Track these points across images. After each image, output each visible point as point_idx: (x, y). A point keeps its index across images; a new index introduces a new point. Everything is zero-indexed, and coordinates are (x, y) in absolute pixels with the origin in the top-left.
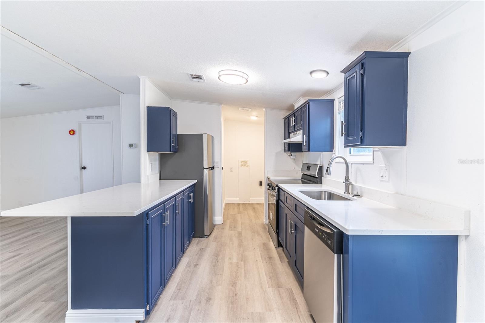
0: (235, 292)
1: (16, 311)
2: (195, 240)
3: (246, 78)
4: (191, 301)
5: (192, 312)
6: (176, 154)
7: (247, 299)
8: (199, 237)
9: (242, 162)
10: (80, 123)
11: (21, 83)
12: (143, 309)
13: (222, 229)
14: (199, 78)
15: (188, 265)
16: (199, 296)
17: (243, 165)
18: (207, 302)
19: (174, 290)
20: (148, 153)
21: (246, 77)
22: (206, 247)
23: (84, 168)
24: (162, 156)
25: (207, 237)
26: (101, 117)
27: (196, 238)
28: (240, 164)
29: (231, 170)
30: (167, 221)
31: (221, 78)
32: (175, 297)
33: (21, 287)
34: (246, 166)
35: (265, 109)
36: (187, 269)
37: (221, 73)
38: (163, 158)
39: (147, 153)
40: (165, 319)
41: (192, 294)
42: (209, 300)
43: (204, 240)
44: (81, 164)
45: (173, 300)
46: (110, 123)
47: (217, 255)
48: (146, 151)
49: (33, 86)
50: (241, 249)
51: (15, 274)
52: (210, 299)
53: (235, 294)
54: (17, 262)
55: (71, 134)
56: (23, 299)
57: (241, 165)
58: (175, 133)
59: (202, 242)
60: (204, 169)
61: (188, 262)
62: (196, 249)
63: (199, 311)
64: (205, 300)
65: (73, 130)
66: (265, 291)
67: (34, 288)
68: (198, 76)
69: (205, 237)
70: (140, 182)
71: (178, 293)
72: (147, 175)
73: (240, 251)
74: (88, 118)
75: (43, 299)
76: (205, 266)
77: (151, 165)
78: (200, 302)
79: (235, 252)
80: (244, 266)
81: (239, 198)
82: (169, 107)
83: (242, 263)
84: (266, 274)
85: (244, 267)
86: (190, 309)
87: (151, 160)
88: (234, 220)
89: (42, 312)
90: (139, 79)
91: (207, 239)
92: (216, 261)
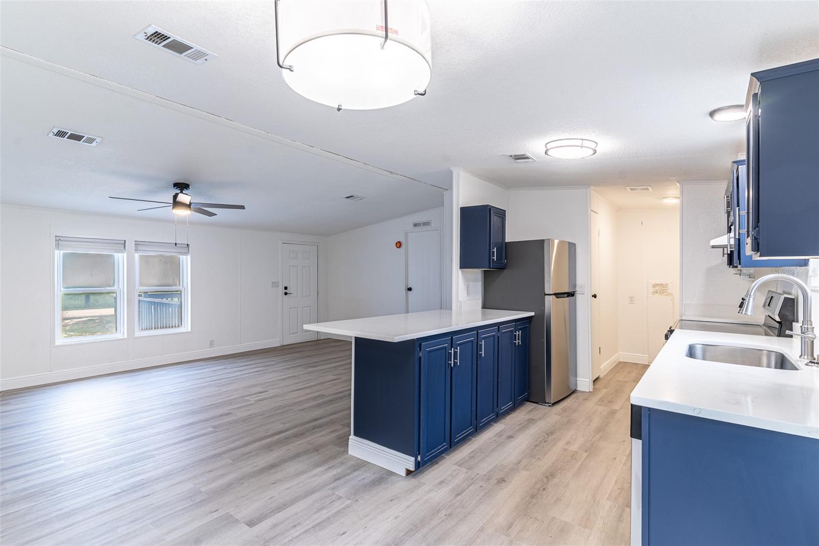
0: (545, 486)
1: (320, 426)
2: (529, 406)
3: (594, 148)
4: (478, 474)
5: (473, 485)
6: (505, 271)
7: (559, 500)
8: (537, 403)
9: (654, 286)
10: (407, 233)
11: (346, 196)
12: (413, 457)
13: (586, 399)
14: (523, 157)
15: (500, 434)
16: (492, 473)
17: (657, 292)
18: (497, 482)
19: (464, 456)
20: (462, 271)
21: (593, 145)
22: (540, 419)
23: (410, 289)
24: (487, 276)
25: (549, 406)
26: (427, 224)
27: (533, 404)
28: (651, 290)
29: (632, 301)
30: (456, 361)
31: (549, 153)
32: (460, 464)
33: (330, 408)
34: (665, 293)
35: (679, 183)
36: (494, 439)
37: (549, 146)
38: (488, 278)
39: (460, 271)
40: (438, 481)
41: (484, 467)
42: (502, 481)
43: (542, 409)
44: (407, 284)
45: (459, 466)
46: (438, 230)
47: (551, 433)
48: (459, 268)
49: (356, 198)
50: (598, 436)
51: (330, 396)
52: (504, 481)
53: (543, 488)
54: (335, 385)
55: (397, 247)
56: (327, 419)
57: (654, 292)
58: (501, 241)
59: (538, 412)
60: (546, 296)
61: (502, 430)
62: (523, 417)
63: (482, 488)
64: (497, 479)
65: (399, 242)
66: (596, 502)
67: (340, 411)
68: (520, 155)
69: (547, 405)
70: (451, 310)
71: (467, 461)
72: (460, 300)
73: (593, 437)
74: (415, 225)
75: (342, 423)
76: (522, 442)
77: (467, 287)
78: (489, 480)
79: (583, 437)
80: (585, 459)
81: (648, 355)
82: (488, 205)
83: (585, 454)
84: (616, 482)
85: (584, 461)
86: (472, 481)
87: (466, 280)
88: (616, 391)
89: (337, 434)
90: (452, 172)
91: (550, 408)
92: (543, 441)
